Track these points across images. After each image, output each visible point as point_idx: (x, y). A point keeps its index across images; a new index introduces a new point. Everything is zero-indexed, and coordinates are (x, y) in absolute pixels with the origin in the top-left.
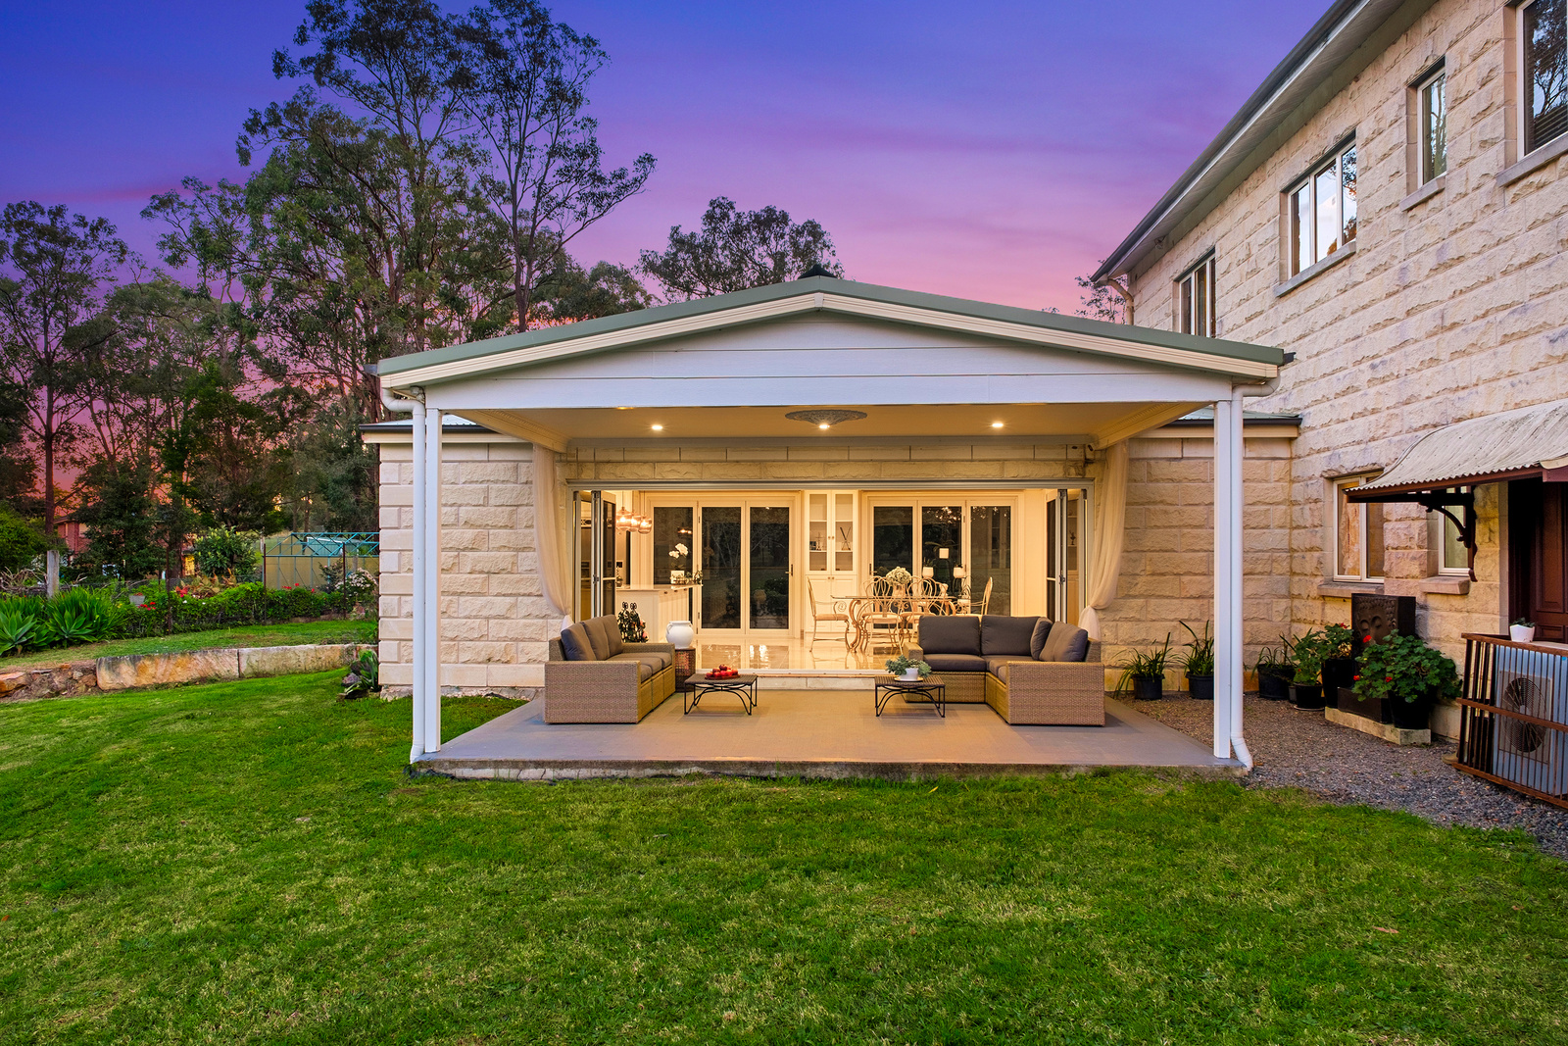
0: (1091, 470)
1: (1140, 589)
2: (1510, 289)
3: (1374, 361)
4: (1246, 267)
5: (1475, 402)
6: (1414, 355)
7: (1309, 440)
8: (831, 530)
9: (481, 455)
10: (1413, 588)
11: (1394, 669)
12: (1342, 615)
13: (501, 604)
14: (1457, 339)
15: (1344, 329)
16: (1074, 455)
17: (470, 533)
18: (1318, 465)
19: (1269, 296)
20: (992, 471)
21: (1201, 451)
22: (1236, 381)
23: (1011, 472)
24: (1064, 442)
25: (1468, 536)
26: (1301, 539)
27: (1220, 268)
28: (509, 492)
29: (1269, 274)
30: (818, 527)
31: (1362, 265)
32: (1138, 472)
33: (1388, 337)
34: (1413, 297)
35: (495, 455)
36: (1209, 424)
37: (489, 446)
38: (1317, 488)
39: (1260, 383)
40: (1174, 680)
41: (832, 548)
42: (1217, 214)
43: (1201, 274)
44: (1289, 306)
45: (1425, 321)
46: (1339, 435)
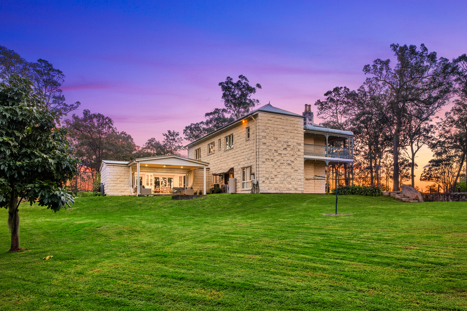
0: (189, 173)
1: (194, 185)
2: (225, 159)
3: (216, 163)
4: (204, 151)
5: (223, 168)
6: (219, 163)
7: (211, 170)
8: (149, 180)
9: (120, 167)
10: (219, 183)
11: (217, 189)
12: (213, 187)
13: (123, 185)
14: (221, 163)
15: (214, 160)
16: (188, 171)
17: (119, 176)
18: (211, 173)
19: (207, 155)
20: (179, 172)
21: (203, 171)
22: (206, 165)
23: (181, 172)
24: (187, 169)
25: (222, 179)
26: (210, 180)
27: (201, 150)
28: (124, 172)
29: (206, 153)
30: (148, 180)
31: (215, 154)
32: (195, 173)
33: (217, 162)
34: (219, 158)
35: (122, 167)
36: (203, 168)
37: (121, 166)
38: (211, 175)
39: (207, 165)
40: (198, 194)
41: (150, 183)
42: (201, 144)
43: (198, 150)
44: (209, 157)
45: (219, 161)
46: (213, 170)
